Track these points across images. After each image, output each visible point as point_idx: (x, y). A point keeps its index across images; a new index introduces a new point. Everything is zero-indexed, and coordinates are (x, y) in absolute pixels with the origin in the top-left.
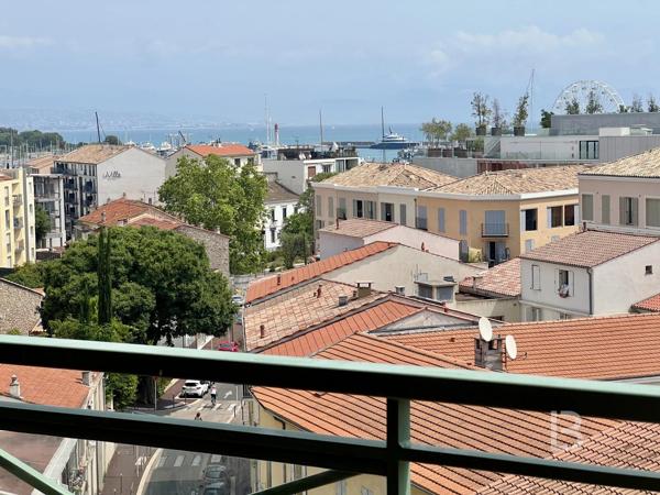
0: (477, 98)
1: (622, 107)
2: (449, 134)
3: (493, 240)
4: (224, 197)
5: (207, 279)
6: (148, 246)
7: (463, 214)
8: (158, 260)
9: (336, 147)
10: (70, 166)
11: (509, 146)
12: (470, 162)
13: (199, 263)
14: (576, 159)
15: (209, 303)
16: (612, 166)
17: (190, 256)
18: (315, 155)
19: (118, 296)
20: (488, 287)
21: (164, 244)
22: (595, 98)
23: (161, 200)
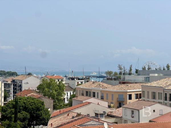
0: (119, 65)
1: (156, 69)
2: (112, 74)
3: (120, 102)
4: (54, 89)
5: (44, 111)
6: (29, 102)
7: (113, 95)
8: (31, 105)
9: (84, 77)
10: (16, 81)
11: (127, 78)
12: (117, 82)
13: (42, 106)
14: (144, 81)
15: (44, 117)
16: (150, 84)
17: (40, 104)
18: (79, 79)
19: (20, 115)
20: (114, 114)
21: (33, 101)
22: (150, 66)
23: (37, 90)
